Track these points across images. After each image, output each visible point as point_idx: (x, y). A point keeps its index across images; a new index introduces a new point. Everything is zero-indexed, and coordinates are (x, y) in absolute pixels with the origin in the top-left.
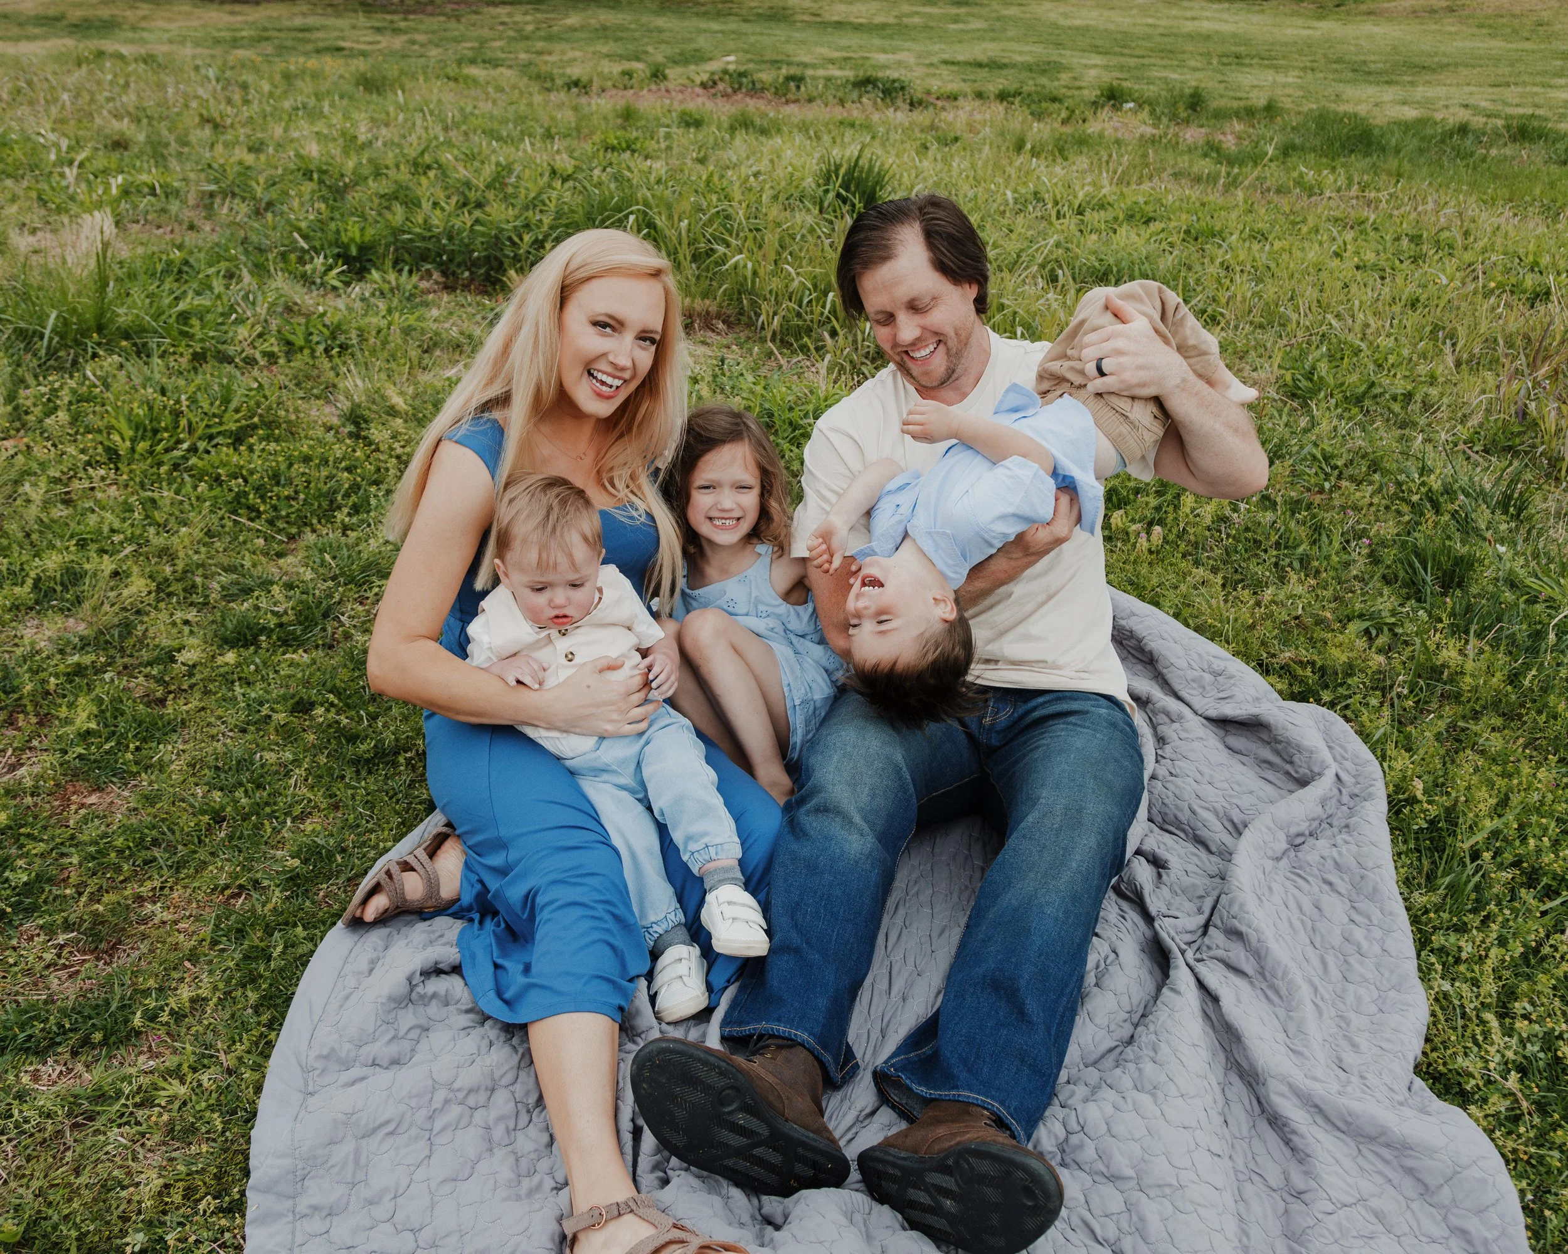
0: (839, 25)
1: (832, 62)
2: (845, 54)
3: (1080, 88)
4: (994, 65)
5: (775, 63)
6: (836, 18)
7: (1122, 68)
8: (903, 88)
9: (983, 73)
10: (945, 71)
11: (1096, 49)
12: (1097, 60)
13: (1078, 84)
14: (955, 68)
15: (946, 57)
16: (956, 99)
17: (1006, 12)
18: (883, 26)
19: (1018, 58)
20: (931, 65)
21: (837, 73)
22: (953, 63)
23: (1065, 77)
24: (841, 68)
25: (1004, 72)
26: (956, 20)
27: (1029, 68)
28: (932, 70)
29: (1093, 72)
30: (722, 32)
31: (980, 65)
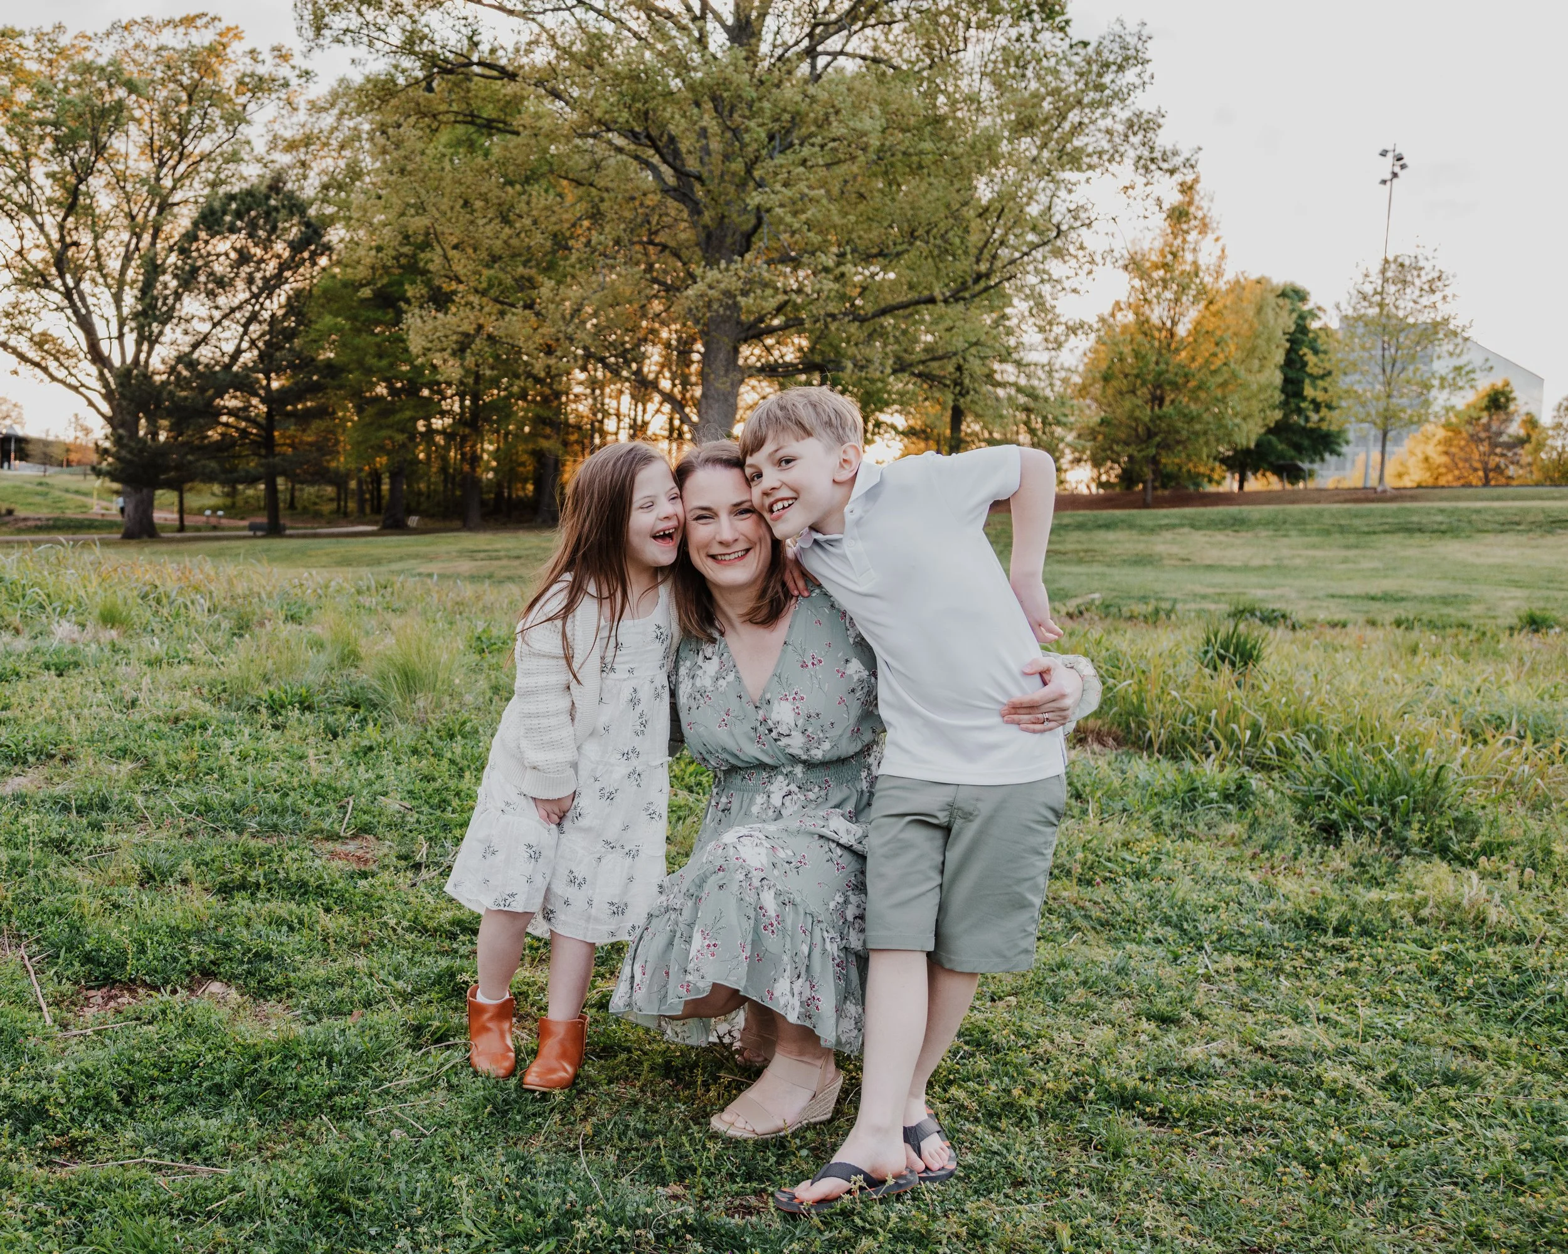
0: (1209, 567)
1: (1204, 597)
2: (1218, 590)
3: (1494, 617)
4: (1386, 598)
5: (1144, 599)
6: (1208, 562)
7: (1547, 599)
8: (1284, 616)
9: (1377, 605)
10: (1332, 604)
11: (1516, 584)
12: (1518, 593)
13: (1491, 614)
14: (1344, 601)
15: (1331, 591)
16: (1344, 626)
17: (1402, 553)
18: (1262, 568)
19: (1418, 592)
20: (1315, 598)
21: (1212, 607)
22: (1341, 597)
23: (1476, 609)
24: (1215, 602)
25: (1403, 604)
26: (1345, 561)
27: (1432, 599)
28: (1316, 603)
29: (1510, 603)
30: (1087, 575)
31: (1373, 598)
